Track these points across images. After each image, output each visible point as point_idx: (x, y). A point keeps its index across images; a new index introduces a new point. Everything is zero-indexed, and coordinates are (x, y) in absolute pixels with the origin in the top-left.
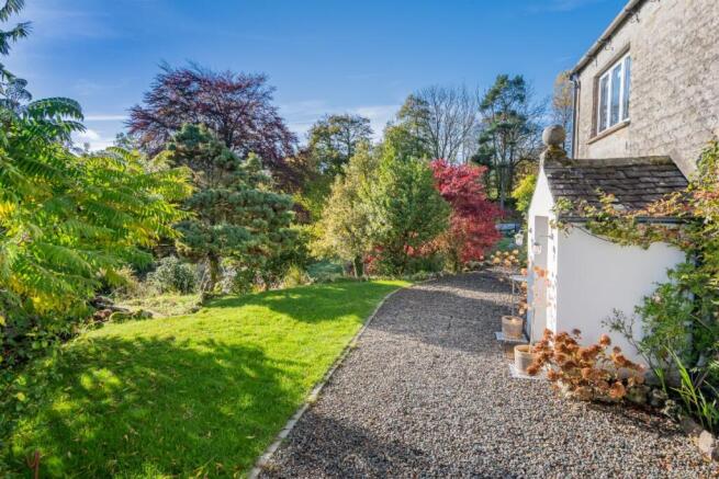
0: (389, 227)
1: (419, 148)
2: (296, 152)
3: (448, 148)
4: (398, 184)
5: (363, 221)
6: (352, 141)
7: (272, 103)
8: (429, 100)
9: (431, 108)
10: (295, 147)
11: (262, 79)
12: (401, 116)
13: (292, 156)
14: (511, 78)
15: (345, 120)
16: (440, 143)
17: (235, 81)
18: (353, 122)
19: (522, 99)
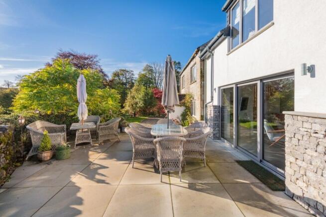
0: (143, 105)
1: (150, 81)
2: (108, 81)
3: (159, 81)
4: (145, 95)
5: (136, 103)
6: (127, 77)
7: (99, 64)
8: (153, 66)
9: (154, 69)
10: (107, 79)
11: (96, 56)
12: (144, 70)
13: (107, 82)
14: (177, 62)
15: (125, 71)
16: (157, 79)
17: (86, 56)
18: (127, 71)
19: (180, 68)
